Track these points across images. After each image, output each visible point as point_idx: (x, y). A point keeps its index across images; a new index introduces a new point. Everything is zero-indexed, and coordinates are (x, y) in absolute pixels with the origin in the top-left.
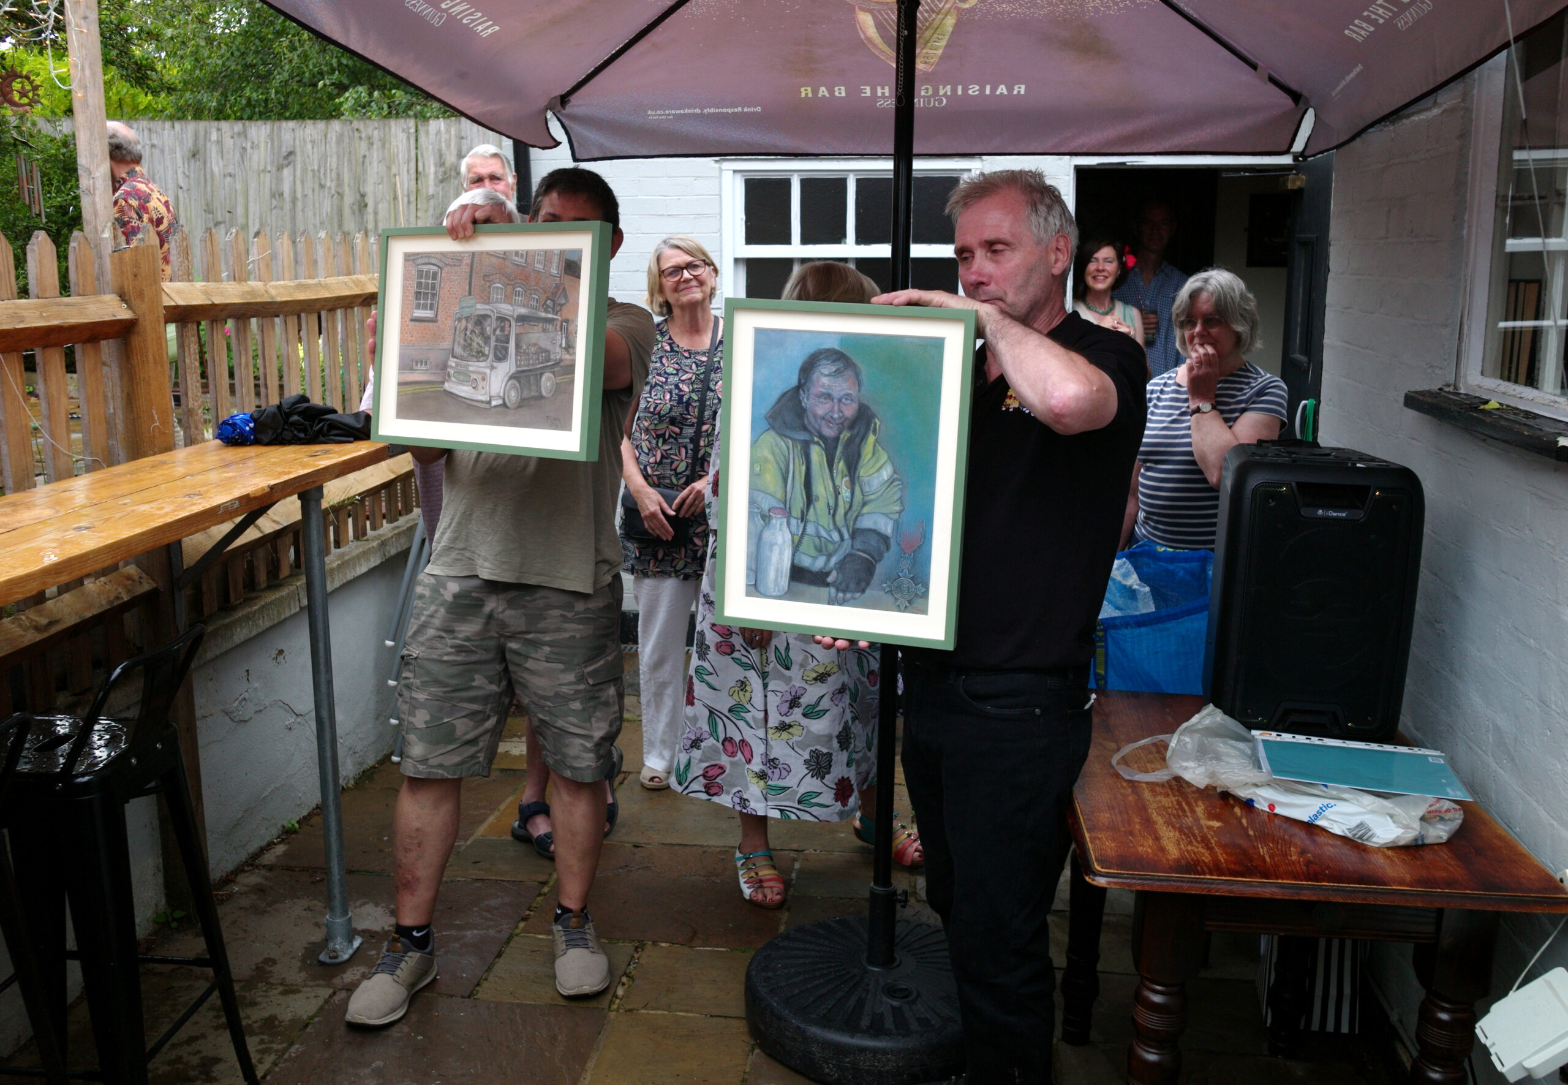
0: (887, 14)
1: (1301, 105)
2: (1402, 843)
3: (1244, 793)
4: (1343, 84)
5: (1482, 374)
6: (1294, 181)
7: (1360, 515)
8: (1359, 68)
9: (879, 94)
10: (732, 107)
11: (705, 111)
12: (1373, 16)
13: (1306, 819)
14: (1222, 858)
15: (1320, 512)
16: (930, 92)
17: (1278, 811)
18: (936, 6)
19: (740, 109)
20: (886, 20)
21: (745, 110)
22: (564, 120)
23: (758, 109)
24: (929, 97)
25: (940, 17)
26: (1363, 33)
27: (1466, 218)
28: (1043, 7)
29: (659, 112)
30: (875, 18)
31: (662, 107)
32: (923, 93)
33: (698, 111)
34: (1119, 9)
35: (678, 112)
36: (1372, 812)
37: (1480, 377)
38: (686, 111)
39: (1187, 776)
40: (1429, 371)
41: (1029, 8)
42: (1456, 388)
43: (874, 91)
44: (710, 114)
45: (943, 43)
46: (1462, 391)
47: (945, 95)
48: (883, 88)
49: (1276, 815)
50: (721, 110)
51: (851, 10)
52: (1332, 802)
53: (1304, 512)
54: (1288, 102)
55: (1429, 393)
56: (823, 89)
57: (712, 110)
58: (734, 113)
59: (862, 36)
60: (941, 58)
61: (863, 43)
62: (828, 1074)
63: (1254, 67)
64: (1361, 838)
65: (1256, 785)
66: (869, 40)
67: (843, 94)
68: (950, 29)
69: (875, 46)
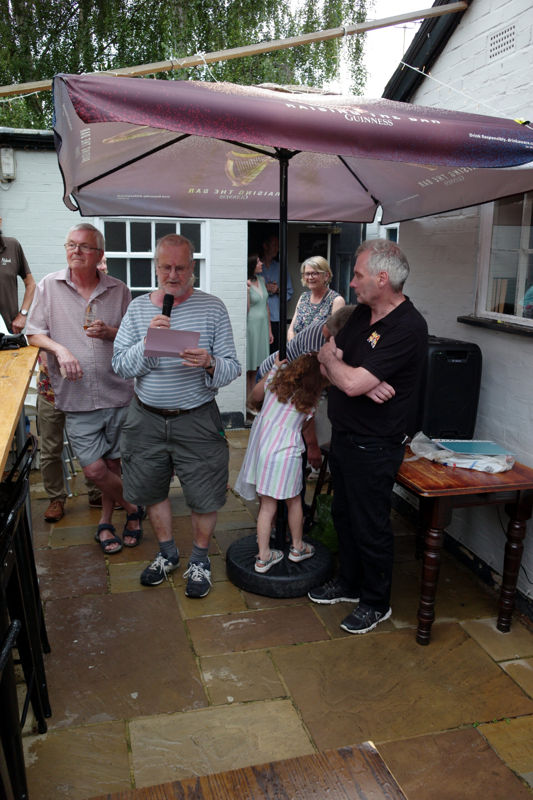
0: (240, 162)
1: (377, 205)
2: (502, 471)
3: (444, 461)
4: (404, 200)
5: (486, 310)
6: (336, 230)
7: (465, 361)
8: (418, 195)
9: (222, 193)
10: (157, 195)
11: (144, 197)
12: (436, 179)
13: (469, 467)
14: (456, 482)
15: (453, 361)
16: (243, 193)
17: (457, 466)
18: (261, 160)
19: (160, 196)
20: (238, 164)
21: (163, 197)
22: (76, 197)
23: (169, 197)
24: (241, 195)
25: (261, 164)
26: (427, 184)
27: (478, 256)
28: (301, 163)
29: (122, 196)
30: (234, 163)
31: (125, 194)
32: (239, 194)
33: (141, 196)
34: (329, 166)
35: (131, 196)
36: (491, 462)
37: (485, 312)
38: (135, 196)
39: (426, 456)
40: (463, 309)
41: (296, 164)
42: (475, 315)
43: (220, 191)
44: (146, 198)
45: (257, 175)
46: (478, 316)
47: (248, 195)
48: (224, 191)
49: (457, 467)
50: (151, 196)
51: (226, 159)
52: (477, 460)
53: (449, 361)
54: (372, 203)
55: (466, 317)
56: (199, 190)
57: (147, 196)
58: (157, 198)
59: (226, 170)
60: (254, 180)
61: (225, 173)
62: (279, 594)
63: (367, 190)
64: (489, 471)
65: (447, 457)
66: (228, 171)
67: (207, 192)
68: (262, 169)
69: (229, 174)
